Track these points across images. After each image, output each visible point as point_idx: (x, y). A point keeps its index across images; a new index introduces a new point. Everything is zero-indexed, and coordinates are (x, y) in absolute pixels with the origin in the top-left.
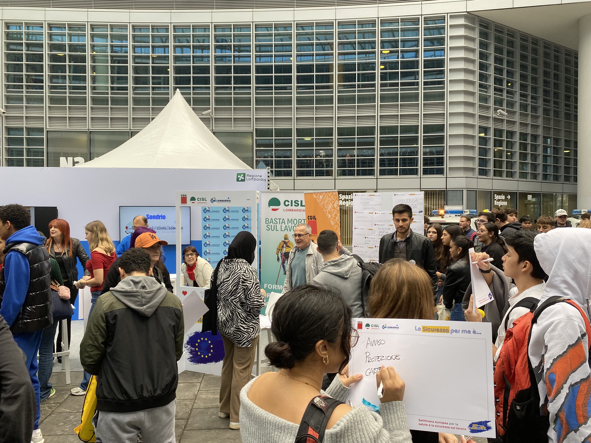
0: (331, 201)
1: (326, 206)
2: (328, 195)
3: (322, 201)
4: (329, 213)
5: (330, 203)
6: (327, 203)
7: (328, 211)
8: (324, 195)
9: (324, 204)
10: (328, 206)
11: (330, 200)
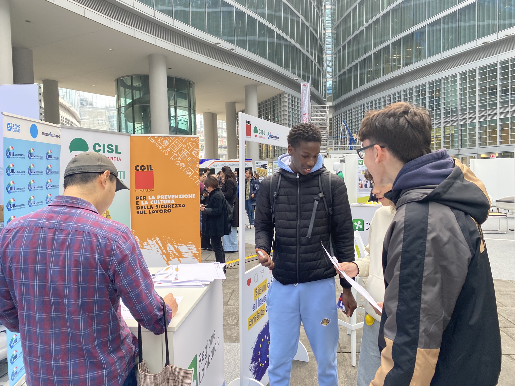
0: (187, 148)
1: (176, 153)
2: (181, 141)
3: (167, 147)
4: (182, 161)
5: (184, 150)
6: (180, 150)
7: (179, 159)
8: (173, 141)
9: (171, 151)
10: (181, 154)
11: (185, 146)
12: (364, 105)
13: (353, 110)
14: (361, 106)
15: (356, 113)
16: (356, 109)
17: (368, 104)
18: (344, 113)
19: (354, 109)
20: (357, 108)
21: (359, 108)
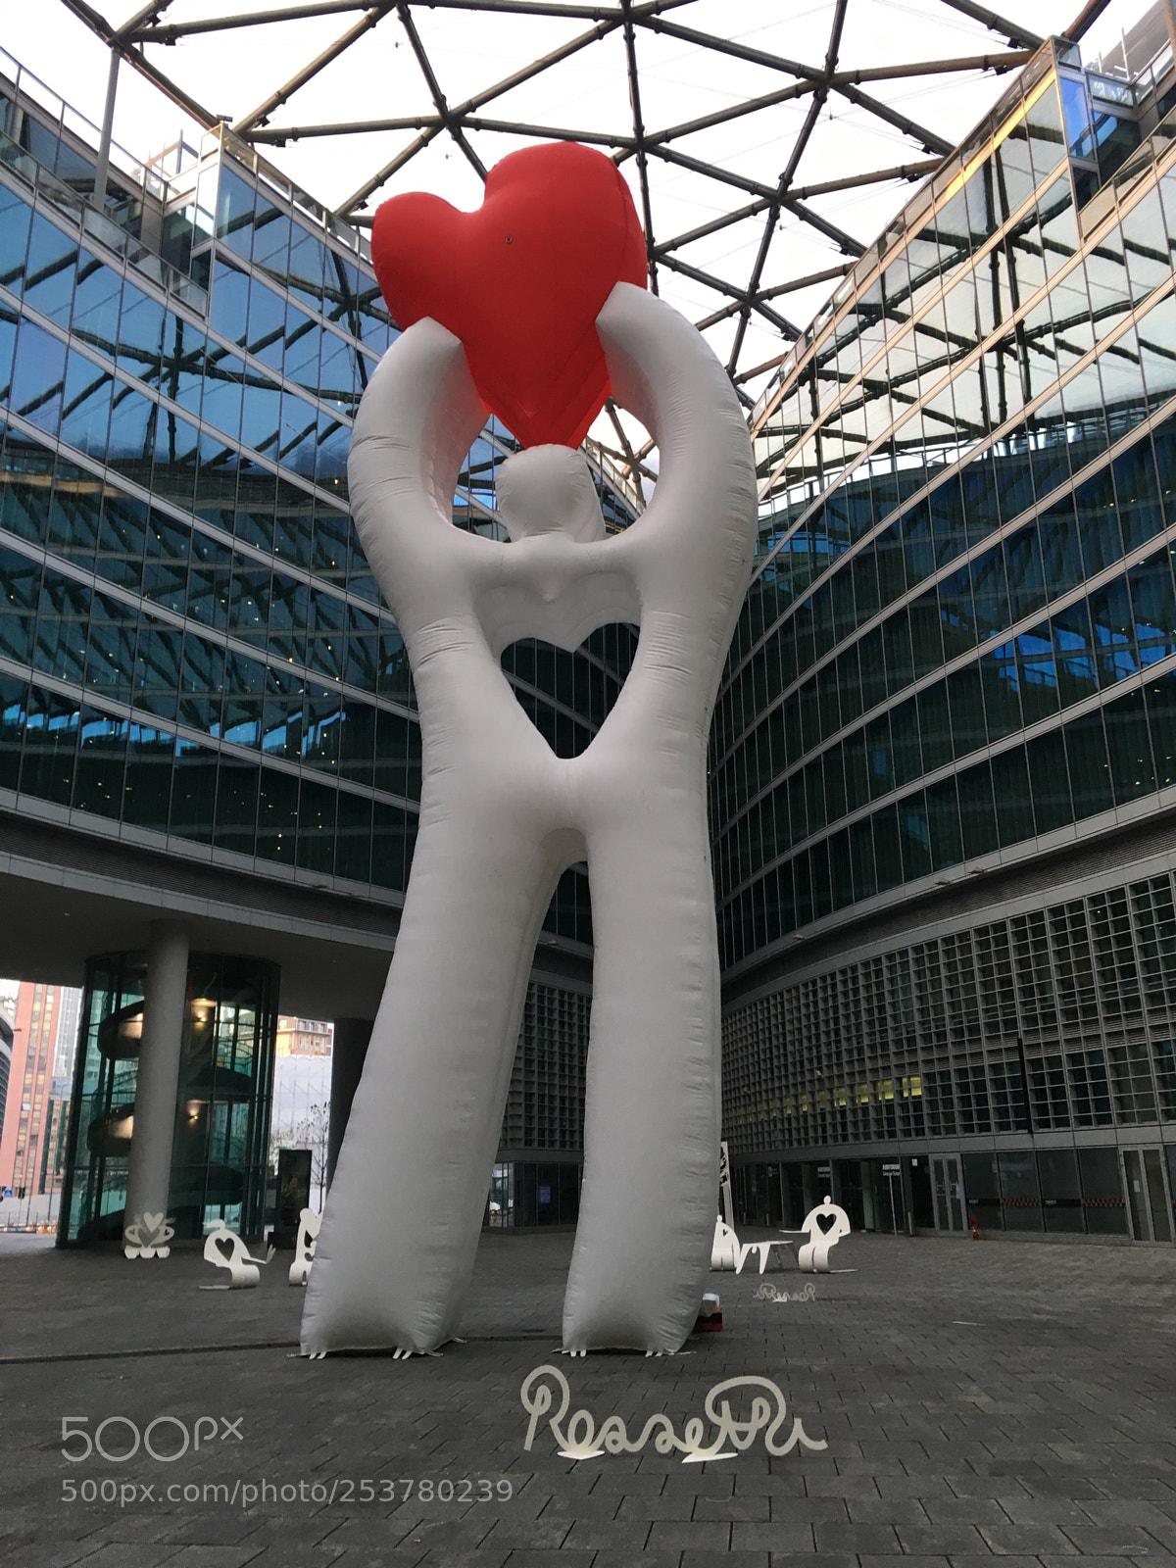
12: (814, 982)
13: (786, 996)
14: (806, 985)
15: (795, 1004)
16: (794, 993)
17: (824, 979)
18: (762, 1003)
19: (789, 991)
20: (797, 988)
21: (802, 990)
